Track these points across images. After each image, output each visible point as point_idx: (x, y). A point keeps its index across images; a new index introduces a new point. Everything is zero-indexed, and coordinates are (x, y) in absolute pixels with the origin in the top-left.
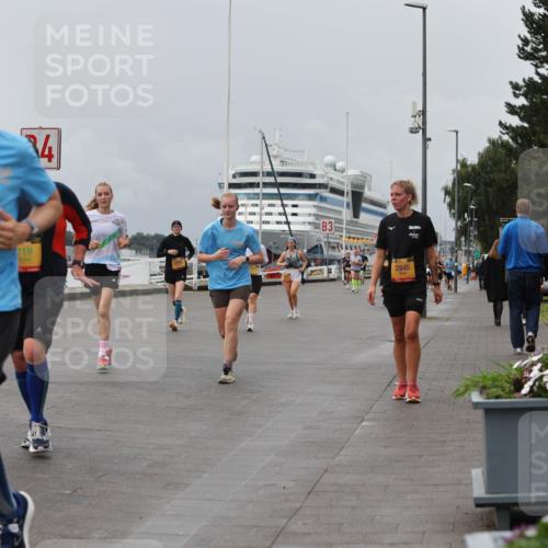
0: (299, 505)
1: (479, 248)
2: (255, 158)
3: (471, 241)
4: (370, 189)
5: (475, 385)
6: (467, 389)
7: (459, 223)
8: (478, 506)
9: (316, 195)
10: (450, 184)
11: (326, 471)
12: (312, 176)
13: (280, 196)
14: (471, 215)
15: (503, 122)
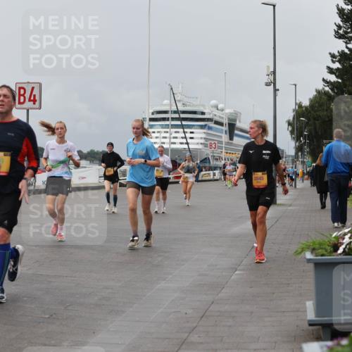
0: (195, 325)
1: (310, 160)
2: (166, 102)
3: (304, 155)
4: (240, 121)
5: (308, 248)
6: (303, 250)
7: (297, 144)
8: (310, 325)
9: (206, 125)
10: (291, 119)
11: (213, 303)
12: (203, 113)
13: (182, 126)
14: (305, 139)
15: (325, 78)
